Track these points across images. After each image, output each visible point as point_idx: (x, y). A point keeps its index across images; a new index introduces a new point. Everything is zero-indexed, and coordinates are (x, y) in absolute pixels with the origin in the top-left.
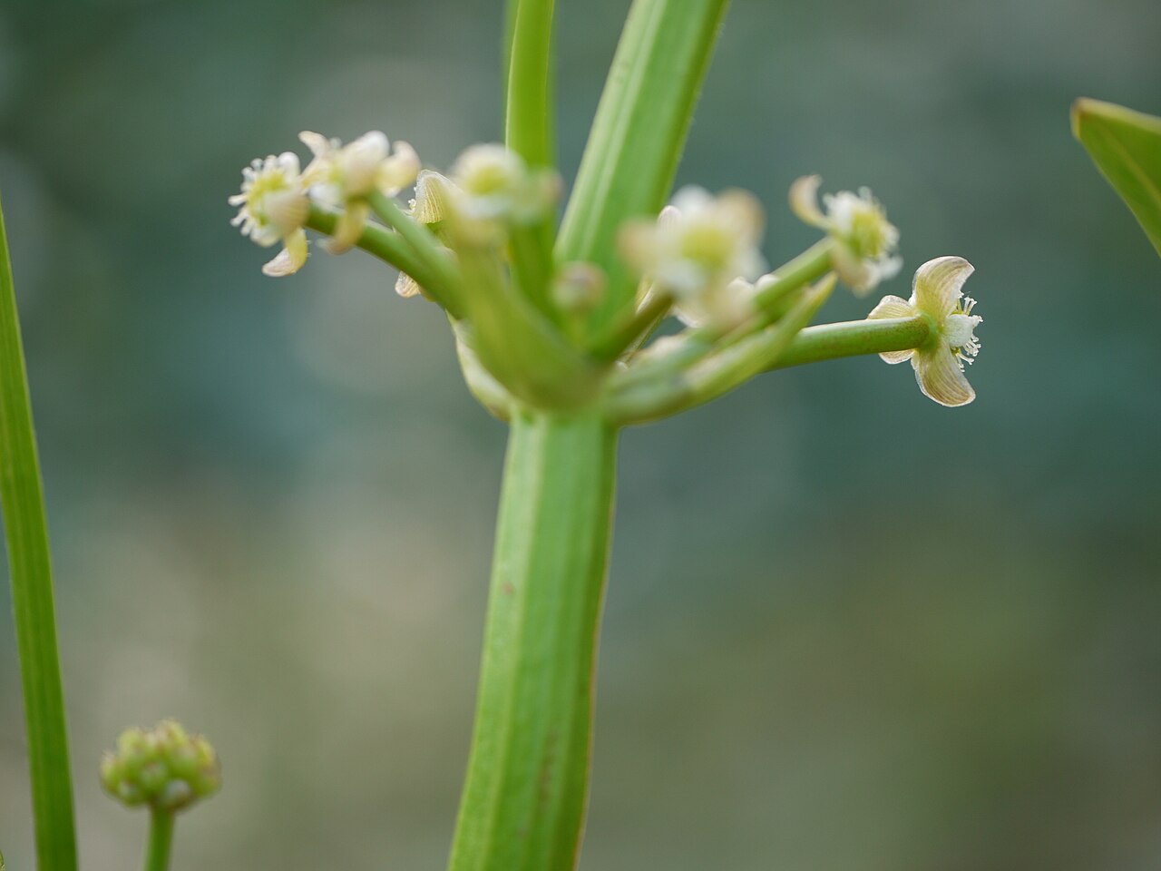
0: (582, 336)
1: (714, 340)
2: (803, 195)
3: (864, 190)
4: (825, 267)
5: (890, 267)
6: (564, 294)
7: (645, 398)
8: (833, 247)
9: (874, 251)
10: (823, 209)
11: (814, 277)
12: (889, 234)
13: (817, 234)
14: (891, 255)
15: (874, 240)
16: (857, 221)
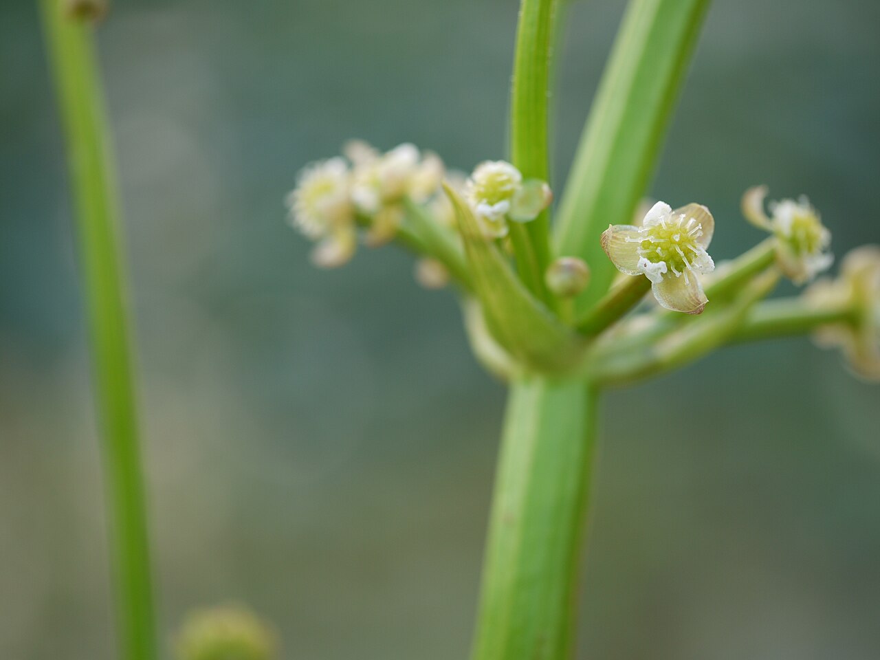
0: (570, 314)
1: (680, 319)
2: (753, 202)
3: (804, 198)
4: (770, 261)
5: (823, 262)
6: (555, 280)
7: (623, 365)
8: (777, 245)
9: (810, 249)
10: (769, 214)
11: (761, 268)
12: (822, 235)
13: (762, 235)
14: (824, 252)
15: (810, 239)
16: (795, 226)
